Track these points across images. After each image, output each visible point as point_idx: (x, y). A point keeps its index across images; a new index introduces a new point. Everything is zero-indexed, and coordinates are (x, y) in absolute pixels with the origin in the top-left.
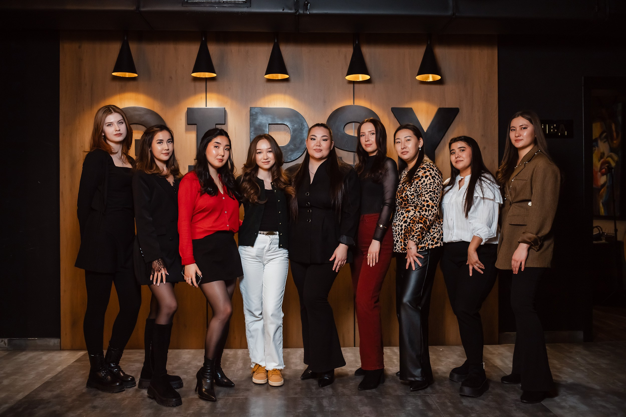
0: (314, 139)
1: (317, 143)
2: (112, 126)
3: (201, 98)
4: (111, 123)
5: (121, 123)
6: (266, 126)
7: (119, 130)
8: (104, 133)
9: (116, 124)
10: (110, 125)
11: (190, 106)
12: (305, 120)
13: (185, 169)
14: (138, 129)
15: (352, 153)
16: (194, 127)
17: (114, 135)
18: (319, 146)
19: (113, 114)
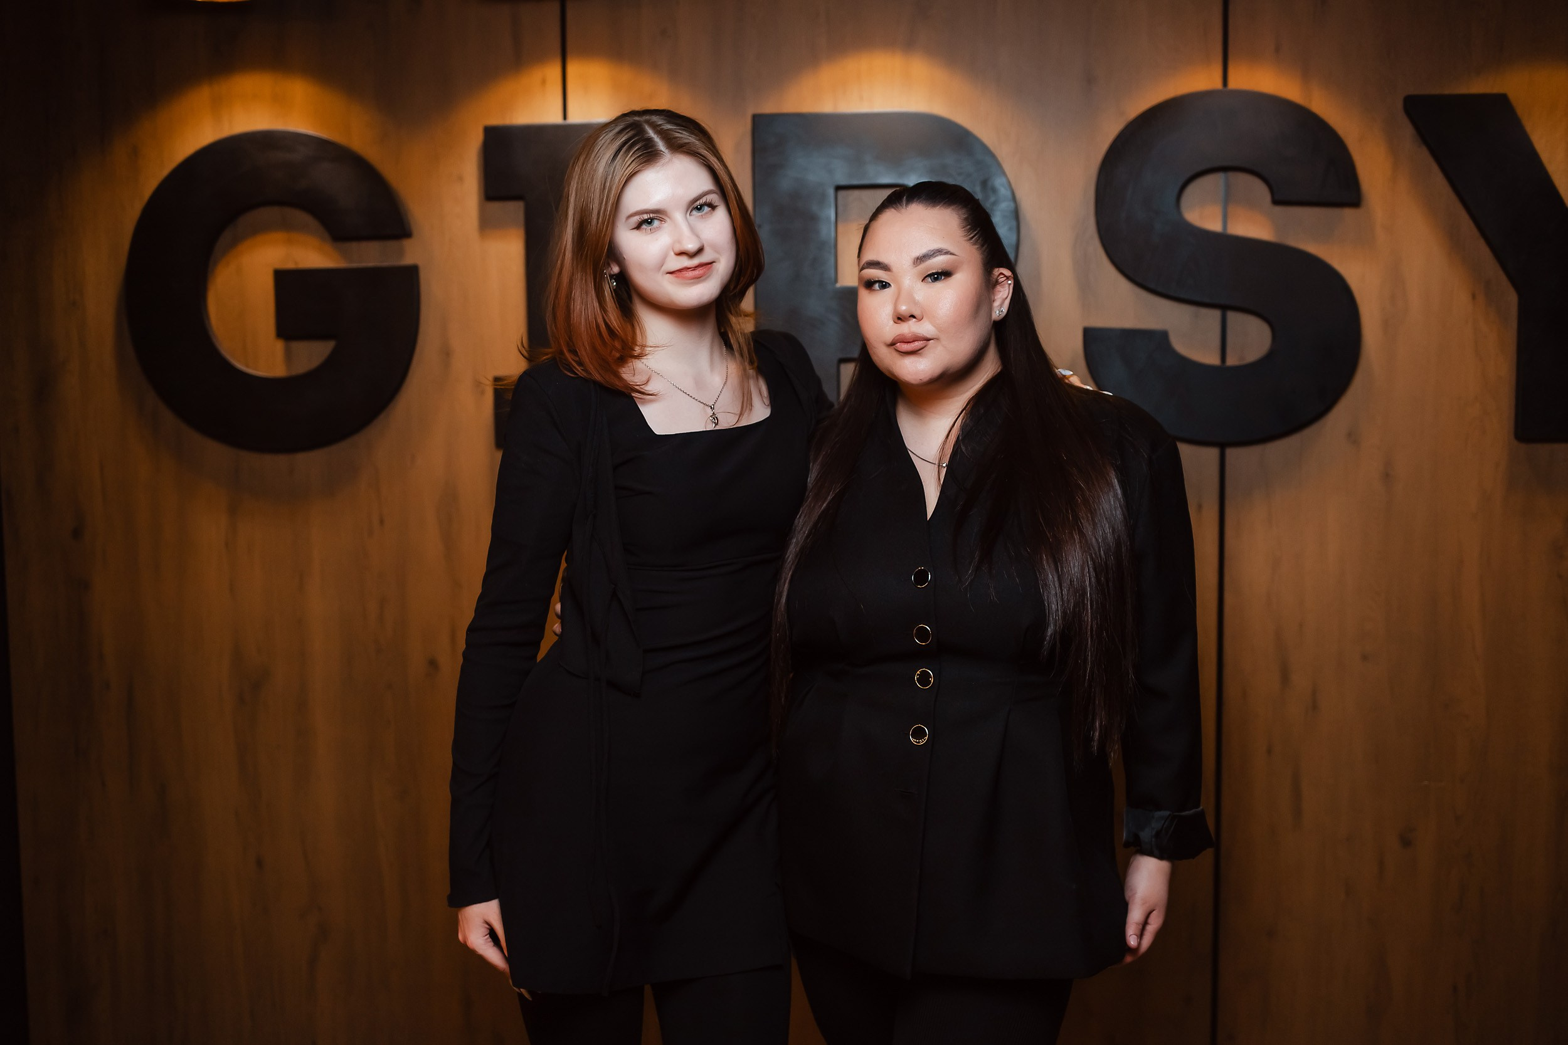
0: (884, 285)
1: (896, 305)
2: (658, 228)
3: (544, 82)
4: (652, 214)
5: (706, 209)
6: (823, 198)
9: (679, 216)
10: (648, 220)
11: (496, 121)
12: (999, 165)
13: (483, 393)
14: (286, 226)
15: (1216, 314)
16: (516, 209)
17: (668, 275)
18: (913, 316)
19: (662, 161)
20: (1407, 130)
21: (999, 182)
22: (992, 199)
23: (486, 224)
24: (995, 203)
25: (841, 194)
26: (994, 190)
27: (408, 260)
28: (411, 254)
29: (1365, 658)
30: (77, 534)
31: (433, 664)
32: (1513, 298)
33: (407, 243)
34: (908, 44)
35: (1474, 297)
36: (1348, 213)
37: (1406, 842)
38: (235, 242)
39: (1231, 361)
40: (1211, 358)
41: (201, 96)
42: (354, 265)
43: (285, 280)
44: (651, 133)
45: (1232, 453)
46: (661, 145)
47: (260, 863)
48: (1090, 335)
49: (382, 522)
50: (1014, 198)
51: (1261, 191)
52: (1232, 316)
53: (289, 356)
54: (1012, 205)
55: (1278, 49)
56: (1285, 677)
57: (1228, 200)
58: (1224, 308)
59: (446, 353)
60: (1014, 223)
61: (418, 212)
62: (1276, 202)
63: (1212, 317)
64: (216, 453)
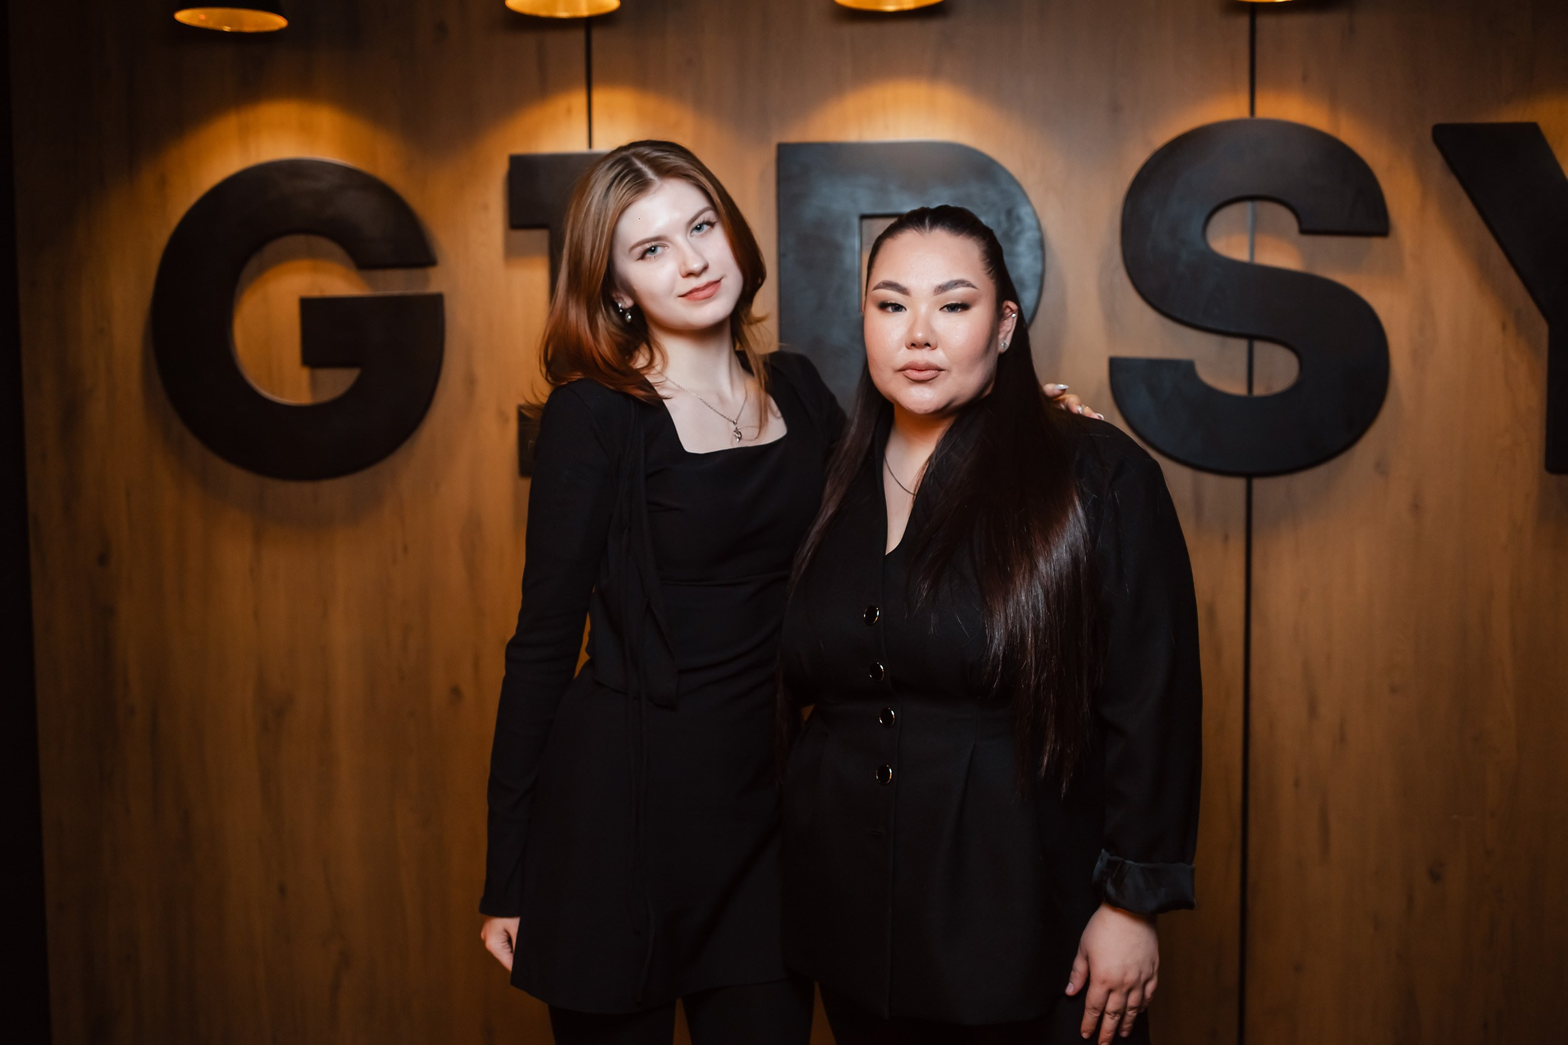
0: (898, 308)
1: (911, 330)
2: (662, 254)
3: (569, 111)
4: (653, 244)
5: (706, 227)
6: (847, 227)
7: (705, 268)
8: (631, 292)
9: (680, 239)
10: (650, 249)
11: (521, 149)
12: (1025, 195)
13: (506, 421)
14: (312, 254)
15: (1242, 345)
16: (540, 237)
17: (680, 298)
18: (928, 345)
19: (653, 189)
20: (1436, 160)
21: (1024, 211)
22: (1017, 228)
23: (512, 253)
24: (1020, 232)
25: (866, 223)
26: (1019, 219)
27: (433, 289)
28: (436, 282)
29: (1394, 690)
30: (103, 559)
31: (456, 692)
32: (1543, 328)
33: (432, 272)
34: (934, 73)
35: (1504, 327)
36: (1377, 242)
37: (1435, 876)
38: (262, 270)
39: (1258, 391)
40: (1238, 388)
41: (228, 125)
42: (380, 293)
43: (310, 308)
44: (639, 164)
45: (1259, 484)
46: (650, 174)
47: (282, 890)
48: (1115, 365)
49: (405, 549)
50: (1039, 228)
51: (1287, 219)
52: (1259, 346)
53: (314, 385)
54: (1037, 234)
55: (1305, 78)
56: (1313, 710)
57: (1256, 229)
58: (1251, 338)
59: (471, 381)
60: (1039, 253)
61: (443, 240)
62: (1304, 231)
63: (1239, 347)
64: (240, 479)
